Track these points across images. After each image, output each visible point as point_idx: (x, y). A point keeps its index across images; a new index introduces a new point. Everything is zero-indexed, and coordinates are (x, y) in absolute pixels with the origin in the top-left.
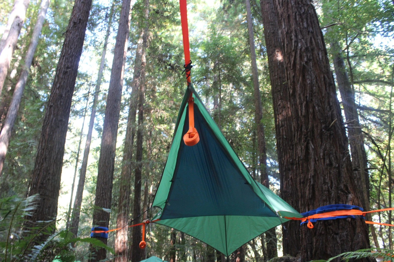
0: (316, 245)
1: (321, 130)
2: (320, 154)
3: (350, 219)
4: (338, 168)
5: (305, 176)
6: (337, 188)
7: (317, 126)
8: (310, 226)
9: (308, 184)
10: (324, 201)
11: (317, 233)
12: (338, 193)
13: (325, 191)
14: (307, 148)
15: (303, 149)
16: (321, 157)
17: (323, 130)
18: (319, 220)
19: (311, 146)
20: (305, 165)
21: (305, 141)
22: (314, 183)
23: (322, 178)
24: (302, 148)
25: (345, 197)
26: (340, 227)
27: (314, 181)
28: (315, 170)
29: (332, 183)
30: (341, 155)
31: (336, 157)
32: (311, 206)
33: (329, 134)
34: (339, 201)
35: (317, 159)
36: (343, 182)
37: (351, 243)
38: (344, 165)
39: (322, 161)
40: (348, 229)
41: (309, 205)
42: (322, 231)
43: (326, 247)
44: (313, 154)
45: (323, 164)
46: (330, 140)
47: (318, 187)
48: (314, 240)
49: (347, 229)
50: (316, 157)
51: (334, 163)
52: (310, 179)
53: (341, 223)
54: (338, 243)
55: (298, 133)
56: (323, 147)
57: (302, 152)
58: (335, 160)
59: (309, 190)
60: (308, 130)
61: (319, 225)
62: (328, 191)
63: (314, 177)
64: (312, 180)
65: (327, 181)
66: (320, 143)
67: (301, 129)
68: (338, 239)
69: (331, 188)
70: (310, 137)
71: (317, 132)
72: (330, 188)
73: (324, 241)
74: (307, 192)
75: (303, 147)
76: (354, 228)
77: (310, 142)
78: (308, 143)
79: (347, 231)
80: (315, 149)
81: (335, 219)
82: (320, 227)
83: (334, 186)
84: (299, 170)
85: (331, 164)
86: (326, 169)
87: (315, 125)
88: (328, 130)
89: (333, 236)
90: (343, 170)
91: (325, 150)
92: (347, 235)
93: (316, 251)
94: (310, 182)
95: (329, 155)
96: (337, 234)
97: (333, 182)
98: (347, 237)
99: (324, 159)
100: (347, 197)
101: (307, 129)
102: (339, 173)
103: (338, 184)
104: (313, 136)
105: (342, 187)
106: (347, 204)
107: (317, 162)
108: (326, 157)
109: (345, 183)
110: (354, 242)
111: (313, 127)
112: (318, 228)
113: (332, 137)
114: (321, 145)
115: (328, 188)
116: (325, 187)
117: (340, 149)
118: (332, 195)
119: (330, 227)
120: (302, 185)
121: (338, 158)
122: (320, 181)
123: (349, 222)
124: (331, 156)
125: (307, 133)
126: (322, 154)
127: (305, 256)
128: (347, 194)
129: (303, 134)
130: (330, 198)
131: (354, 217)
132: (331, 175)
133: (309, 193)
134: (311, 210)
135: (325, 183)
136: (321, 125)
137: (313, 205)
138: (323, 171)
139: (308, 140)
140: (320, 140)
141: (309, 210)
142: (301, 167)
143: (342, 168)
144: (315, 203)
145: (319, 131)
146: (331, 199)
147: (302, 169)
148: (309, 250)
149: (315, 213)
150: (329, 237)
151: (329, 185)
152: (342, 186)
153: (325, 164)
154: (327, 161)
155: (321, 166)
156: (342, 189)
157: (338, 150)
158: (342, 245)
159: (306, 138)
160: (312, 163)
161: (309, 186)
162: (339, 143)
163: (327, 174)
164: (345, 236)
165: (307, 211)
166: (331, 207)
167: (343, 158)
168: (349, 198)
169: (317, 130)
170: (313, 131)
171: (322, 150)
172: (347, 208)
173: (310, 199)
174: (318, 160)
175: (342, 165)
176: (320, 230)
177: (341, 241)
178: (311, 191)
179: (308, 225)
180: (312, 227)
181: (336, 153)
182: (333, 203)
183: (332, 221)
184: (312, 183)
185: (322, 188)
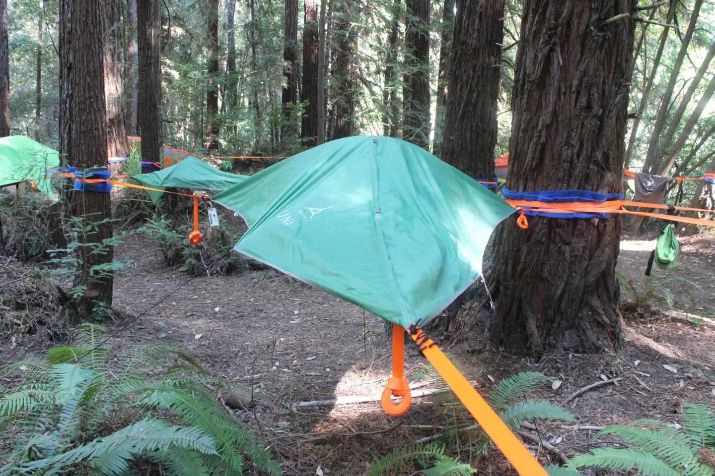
0: (525, 258)
1: (588, 27)
2: (571, 81)
3: (597, 220)
4: (601, 119)
5: (531, 120)
6: (589, 159)
7: (580, 15)
8: (523, 223)
9: (535, 140)
10: (559, 180)
11: (532, 239)
12: (588, 168)
13: (564, 162)
14: (548, 60)
15: (539, 60)
16: (573, 89)
17: (592, 28)
18: (541, 217)
19: (558, 59)
20: (536, 96)
21: (547, 43)
22: (546, 138)
23: (565, 134)
24: (536, 56)
25: (599, 176)
26: (576, 233)
27: (549, 136)
28: (555, 114)
29: (581, 146)
30: (614, 88)
31: (604, 91)
32: (530, 184)
33: (601, 40)
34: (586, 182)
35: (563, 90)
36: (603, 147)
37: (587, 262)
38: (614, 111)
39: (574, 96)
40: (590, 237)
41: (526, 180)
42: (542, 236)
43: (543, 264)
44: (557, 78)
45: (573, 104)
46: (601, 52)
47: (552, 149)
48: (525, 249)
49: (587, 237)
50: (563, 86)
51: (595, 107)
52: (540, 131)
53: (580, 227)
54: (565, 259)
55: (534, 17)
56: (582, 67)
57: (534, 64)
58: (599, 98)
59: (534, 152)
60: (560, 21)
61: (540, 225)
62: (572, 162)
63: (548, 127)
64: (544, 133)
65: (575, 141)
66: (579, 56)
67: (544, 12)
68: (567, 254)
69: (578, 157)
70: (560, 38)
71: (577, 29)
72: (575, 157)
73: (542, 253)
74: (530, 155)
75: (540, 55)
76: (600, 236)
77: (558, 49)
78: (552, 50)
79: (586, 241)
80: (564, 69)
81: (570, 217)
82: (541, 229)
83: (584, 153)
84: (521, 99)
85: (589, 107)
86: (578, 116)
87: (576, 10)
88: (601, 30)
89: (560, 248)
90: (609, 121)
91: (585, 73)
92: (585, 248)
93: (524, 269)
94: (540, 137)
95: (589, 88)
96: (568, 244)
97: (585, 145)
98: (584, 252)
99: (578, 94)
100: (602, 177)
101: (557, 16)
102: (601, 128)
103: (593, 150)
104: (568, 36)
105: (599, 158)
106: (599, 193)
107: (562, 97)
108: (583, 91)
109: (605, 150)
110: (592, 261)
111: (571, 15)
112: (537, 231)
113: (606, 45)
114: (580, 61)
115: (572, 157)
116: (567, 153)
117: (614, 73)
118: (577, 170)
119: (558, 230)
120: (521, 134)
121: (607, 94)
122: (559, 139)
123: (594, 226)
124: (594, 89)
125: (556, 27)
126: (575, 83)
127: (502, 270)
128: (603, 169)
129: (547, 24)
130: (570, 176)
131: (605, 217)
132: (584, 131)
133: (533, 159)
134: (529, 190)
135: (568, 143)
136: (591, 16)
137: (535, 182)
138: (570, 120)
139: (555, 44)
140: (578, 48)
141: (525, 190)
142: (526, 96)
143: (608, 117)
144: (540, 178)
145: (582, 28)
146: (573, 179)
147: (527, 103)
148: (510, 262)
149: (535, 199)
150: (553, 246)
151: (576, 150)
152: (599, 155)
153: (578, 107)
154: (583, 101)
155: (567, 107)
156: (597, 161)
157: (611, 76)
158: (572, 263)
159: (550, 37)
160: (552, 98)
161: (536, 144)
162: (616, 60)
163: (577, 127)
164: (581, 250)
165: (521, 190)
166: (569, 194)
167: (615, 97)
168: (606, 180)
169: (579, 23)
170: (569, 24)
171: (578, 72)
172: (596, 199)
173: (532, 170)
174: (565, 93)
175: (610, 111)
176: (538, 234)
177: (572, 257)
178: (538, 155)
179: (519, 221)
180: (525, 227)
181: (604, 83)
182: (574, 188)
183: (564, 221)
184: (543, 140)
185: (560, 154)
